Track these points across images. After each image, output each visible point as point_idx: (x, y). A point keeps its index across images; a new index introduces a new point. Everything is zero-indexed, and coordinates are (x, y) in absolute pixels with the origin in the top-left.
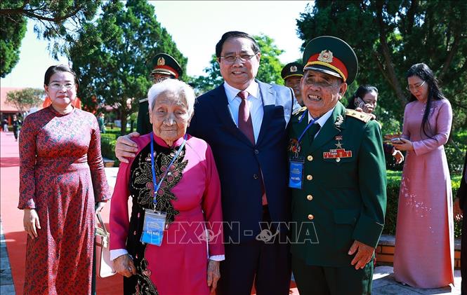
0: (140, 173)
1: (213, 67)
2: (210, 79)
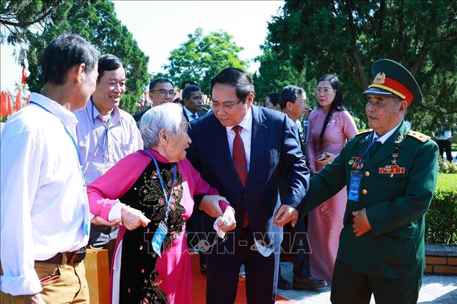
0: (149, 191)
1: (172, 64)
2: (169, 75)
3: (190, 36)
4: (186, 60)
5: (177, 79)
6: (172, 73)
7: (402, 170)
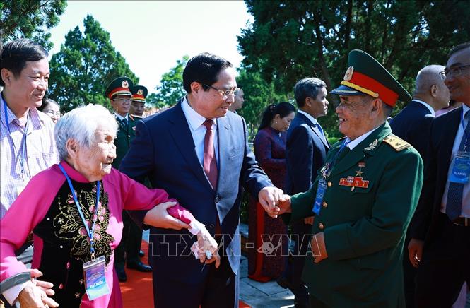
0: (66, 220)
1: (163, 86)
2: (161, 95)
3: (179, 62)
4: (175, 82)
5: (168, 98)
6: (164, 92)
7: (365, 184)
